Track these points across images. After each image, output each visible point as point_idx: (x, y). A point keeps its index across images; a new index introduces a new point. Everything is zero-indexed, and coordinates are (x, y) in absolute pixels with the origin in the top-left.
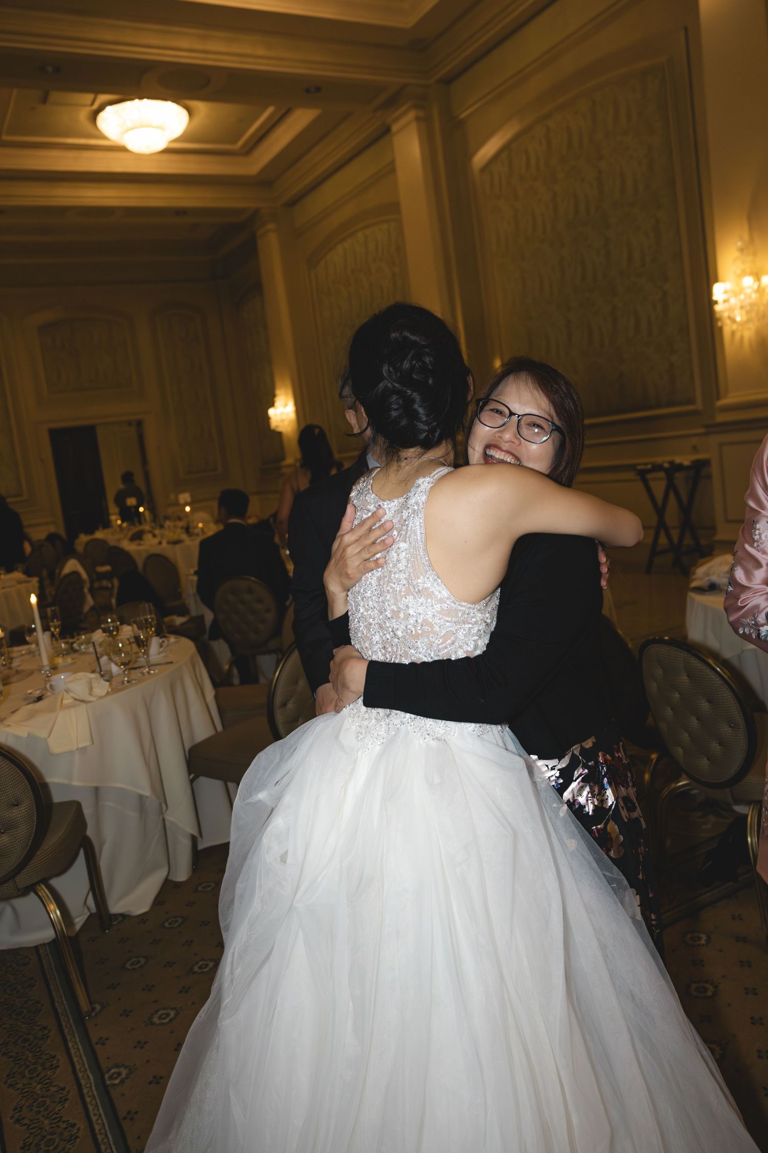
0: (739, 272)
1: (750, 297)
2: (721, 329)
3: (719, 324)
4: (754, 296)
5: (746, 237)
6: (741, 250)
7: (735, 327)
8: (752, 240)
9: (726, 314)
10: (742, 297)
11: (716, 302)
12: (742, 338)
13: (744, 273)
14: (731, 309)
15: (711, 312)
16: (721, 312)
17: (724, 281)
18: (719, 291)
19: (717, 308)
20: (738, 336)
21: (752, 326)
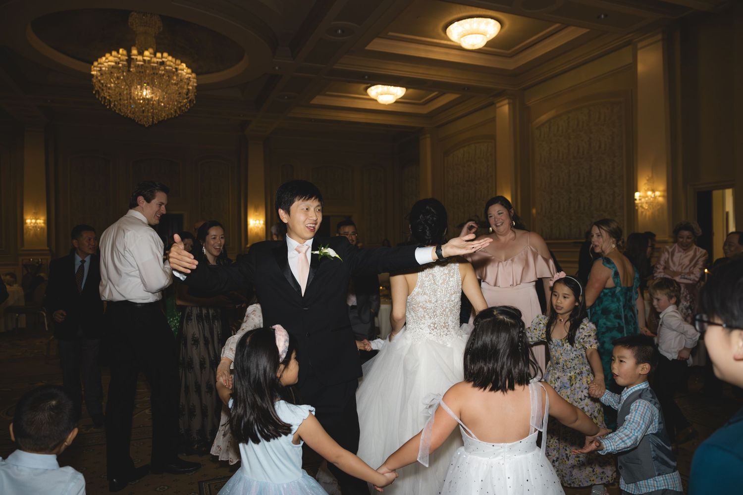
0: (646, 189)
1: (650, 199)
2: (637, 210)
3: (637, 208)
4: (652, 199)
5: (650, 176)
6: (648, 180)
7: (643, 210)
8: (652, 177)
9: (640, 205)
10: (647, 199)
11: (636, 200)
12: (646, 214)
13: (648, 190)
14: (642, 203)
15: (634, 203)
16: (638, 204)
17: (640, 192)
18: (637, 195)
19: (637, 202)
20: (644, 213)
21: (651, 211)
